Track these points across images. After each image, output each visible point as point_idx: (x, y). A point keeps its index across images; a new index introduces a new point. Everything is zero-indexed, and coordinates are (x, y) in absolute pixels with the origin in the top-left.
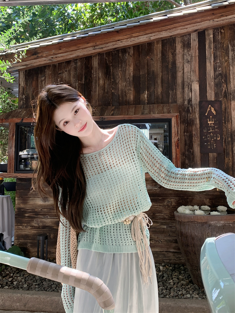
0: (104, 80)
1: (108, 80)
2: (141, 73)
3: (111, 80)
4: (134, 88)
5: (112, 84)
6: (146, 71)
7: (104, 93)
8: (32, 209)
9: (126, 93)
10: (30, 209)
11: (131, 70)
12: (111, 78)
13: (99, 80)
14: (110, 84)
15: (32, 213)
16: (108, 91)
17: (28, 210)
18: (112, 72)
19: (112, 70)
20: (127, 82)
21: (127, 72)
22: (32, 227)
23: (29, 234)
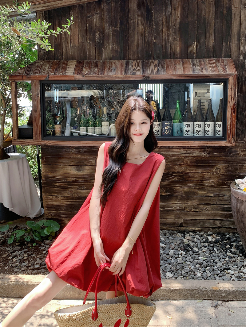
0: (144, 26)
1: (149, 27)
2: (190, 19)
3: (152, 27)
4: (181, 37)
5: (154, 32)
6: (196, 17)
7: (144, 42)
8: (63, 178)
9: (170, 44)
10: (61, 178)
11: (178, 15)
12: (152, 24)
13: (137, 26)
14: (151, 32)
15: (64, 182)
16: (148, 41)
17: (58, 179)
18: (153, 16)
19: (155, 14)
20: (173, 30)
21: (173, 17)
22: (65, 197)
23: (61, 204)
